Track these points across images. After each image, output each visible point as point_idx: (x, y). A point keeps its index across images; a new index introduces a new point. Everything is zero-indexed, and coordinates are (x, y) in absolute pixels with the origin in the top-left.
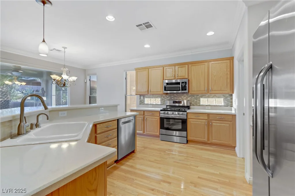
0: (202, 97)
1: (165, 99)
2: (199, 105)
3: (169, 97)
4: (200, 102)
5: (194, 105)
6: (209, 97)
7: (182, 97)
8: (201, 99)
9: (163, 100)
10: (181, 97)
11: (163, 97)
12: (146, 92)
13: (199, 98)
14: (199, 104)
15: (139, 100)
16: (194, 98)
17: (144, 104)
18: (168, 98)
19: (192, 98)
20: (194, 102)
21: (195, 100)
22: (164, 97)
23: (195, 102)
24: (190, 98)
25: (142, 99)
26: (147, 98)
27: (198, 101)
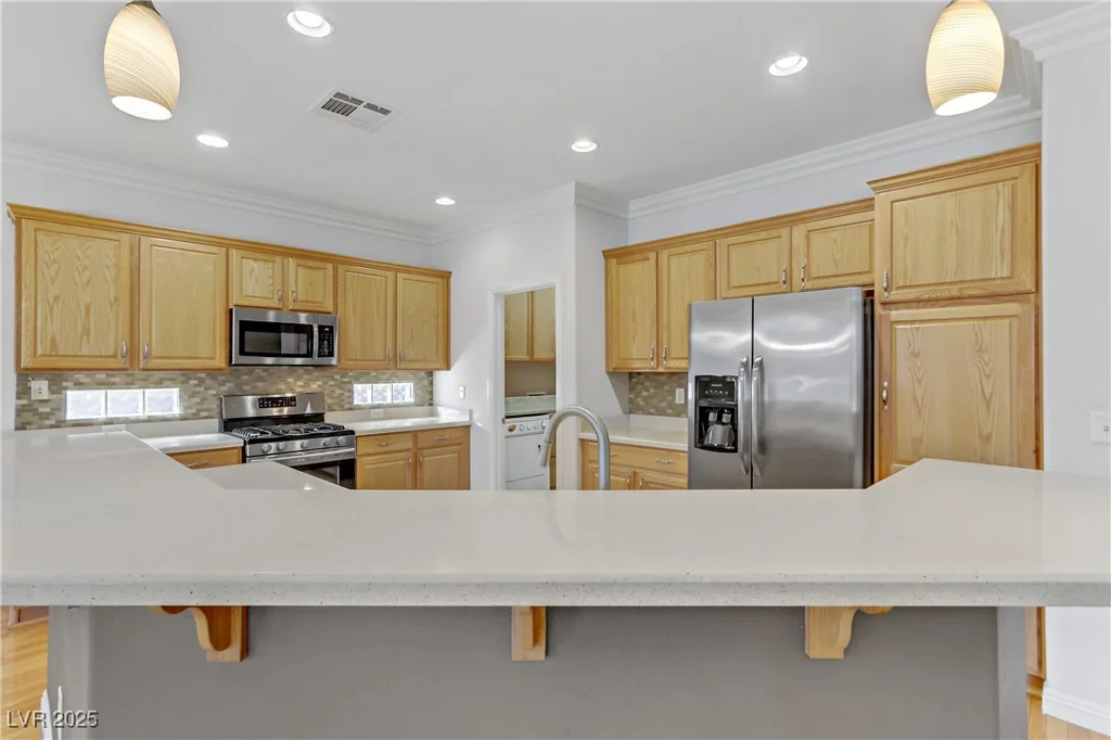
0: (358, 380)
1: (206, 389)
2: (347, 406)
3: (228, 381)
4: (351, 397)
5: (334, 407)
6: (377, 380)
7: (290, 380)
8: (357, 387)
9: (193, 395)
10: (286, 383)
11: (196, 382)
12: (115, 356)
13: (350, 383)
14: (349, 403)
15: (12, 403)
16: (333, 383)
17: (61, 424)
18: (223, 383)
19: (326, 383)
20: (332, 398)
21: (338, 391)
22: (201, 382)
23: (337, 398)
24: (320, 383)
25: (45, 395)
26: (79, 385)
27: (347, 394)
